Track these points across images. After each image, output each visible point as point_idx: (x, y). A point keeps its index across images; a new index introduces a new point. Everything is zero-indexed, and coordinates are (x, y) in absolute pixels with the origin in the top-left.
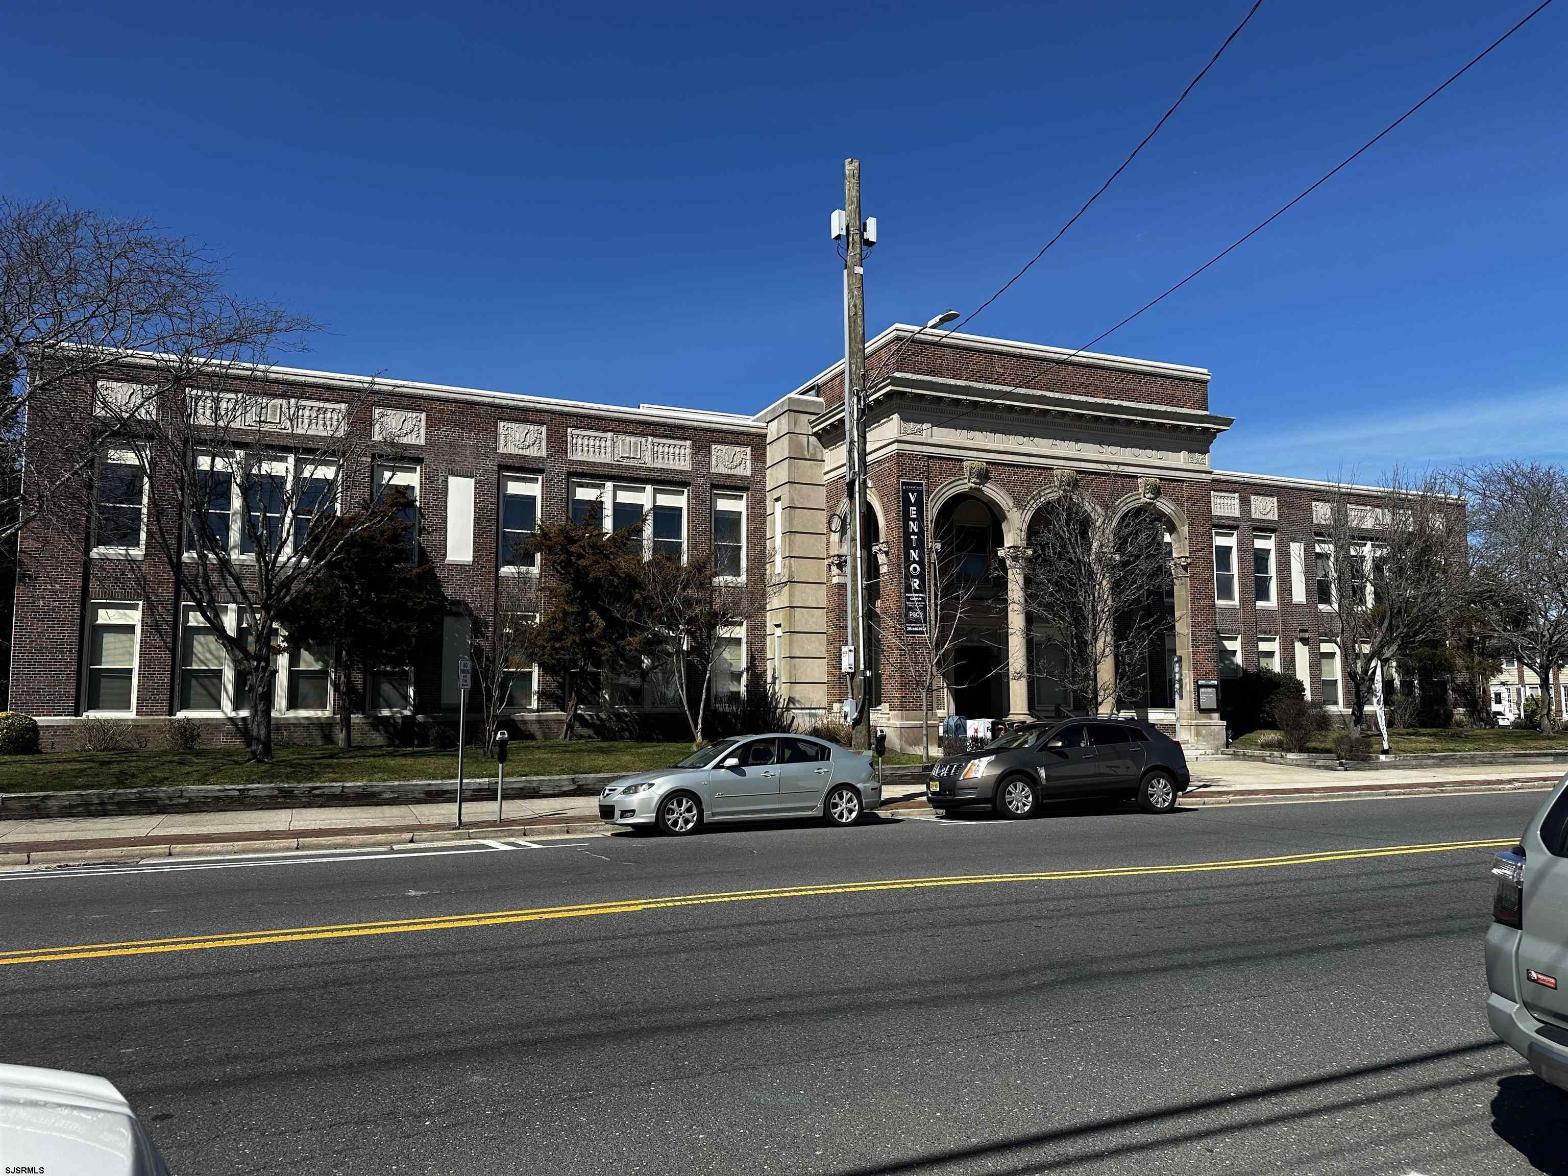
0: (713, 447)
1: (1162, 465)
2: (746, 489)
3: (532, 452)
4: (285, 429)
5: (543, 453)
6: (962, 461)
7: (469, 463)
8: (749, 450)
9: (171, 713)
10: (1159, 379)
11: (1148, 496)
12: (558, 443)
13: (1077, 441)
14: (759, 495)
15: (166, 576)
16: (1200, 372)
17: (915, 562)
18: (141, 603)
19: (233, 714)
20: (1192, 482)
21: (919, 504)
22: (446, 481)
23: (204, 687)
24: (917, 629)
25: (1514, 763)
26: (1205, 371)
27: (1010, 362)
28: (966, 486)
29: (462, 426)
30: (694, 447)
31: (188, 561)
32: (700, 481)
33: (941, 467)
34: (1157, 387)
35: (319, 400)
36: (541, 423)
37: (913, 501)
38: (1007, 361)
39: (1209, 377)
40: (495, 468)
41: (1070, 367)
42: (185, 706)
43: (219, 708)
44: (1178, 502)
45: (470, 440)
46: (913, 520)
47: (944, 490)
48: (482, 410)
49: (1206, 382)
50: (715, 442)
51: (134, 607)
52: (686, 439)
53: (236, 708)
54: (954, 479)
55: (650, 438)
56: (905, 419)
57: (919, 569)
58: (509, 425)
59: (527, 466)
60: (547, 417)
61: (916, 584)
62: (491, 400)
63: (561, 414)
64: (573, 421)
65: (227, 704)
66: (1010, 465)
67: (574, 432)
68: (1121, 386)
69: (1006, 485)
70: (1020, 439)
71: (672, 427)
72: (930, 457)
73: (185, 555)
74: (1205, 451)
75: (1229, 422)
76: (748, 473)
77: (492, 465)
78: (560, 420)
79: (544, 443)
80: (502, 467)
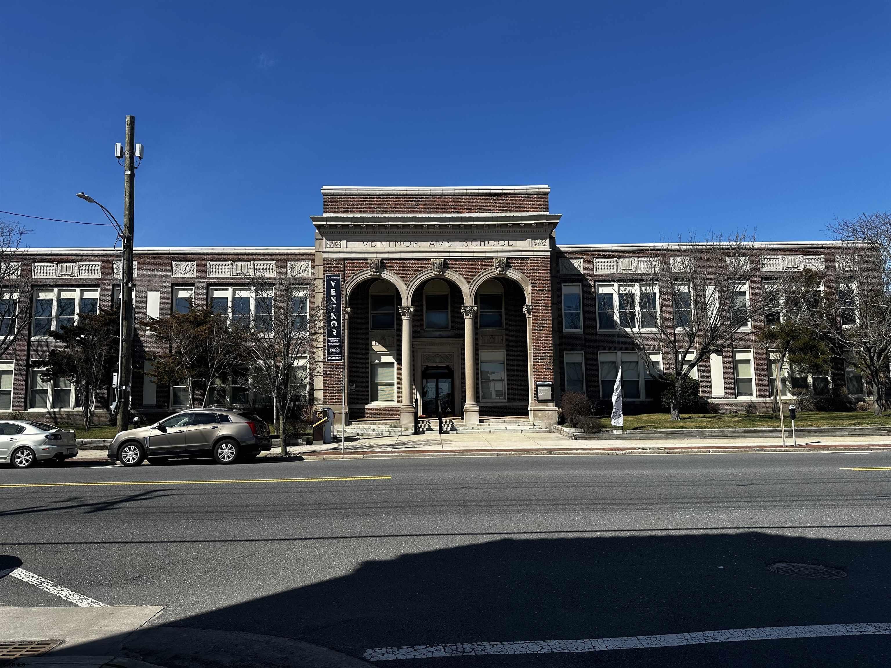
0: (289, 263)
1: (511, 249)
2: (308, 284)
3: (189, 276)
4: (74, 276)
5: (195, 276)
6: (367, 260)
7: (157, 285)
9: (25, 409)
10: (509, 196)
11: (498, 269)
12: (202, 269)
13: (448, 241)
15: (23, 348)
16: (544, 188)
17: (334, 320)
18: (14, 361)
19: (52, 410)
20: (534, 258)
21: (338, 287)
22: (146, 294)
23: (42, 398)
24: (334, 358)
26: (547, 186)
28: (369, 274)
29: (155, 266)
30: (278, 264)
31: (33, 341)
32: (280, 282)
33: (353, 264)
34: (509, 200)
35: (89, 261)
36: (193, 260)
37: (333, 285)
38: (398, 200)
39: (549, 190)
40: (170, 285)
41: (443, 197)
42: (32, 406)
43: (46, 407)
44: (524, 272)
45: (158, 272)
46: (333, 296)
47: (354, 278)
48: (164, 257)
49: (547, 194)
50: (290, 260)
51: (12, 362)
52: (273, 260)
53: (53, 407)
54: (361, 270)
55: (252, 262)
56: (330, 239)
57: (336, 324)
58: (178, 263)
59: (186, 283)
60: (196, 257)
61: (334, 333)
62: (168, 252)
63: (204, 254)
64: (210, 257)
65: (49, 405)
66: (400, 260)
67: (211, 263)
68: (480, 204)
69: (398, 272)
70: (408, 243)
71: (264, 254)
72: (345, 260)
73: (33, 338)
76: (309, 275)
77: (169, 284)
78: (203, 257)
79: (195, 270)
80: (173, 285)
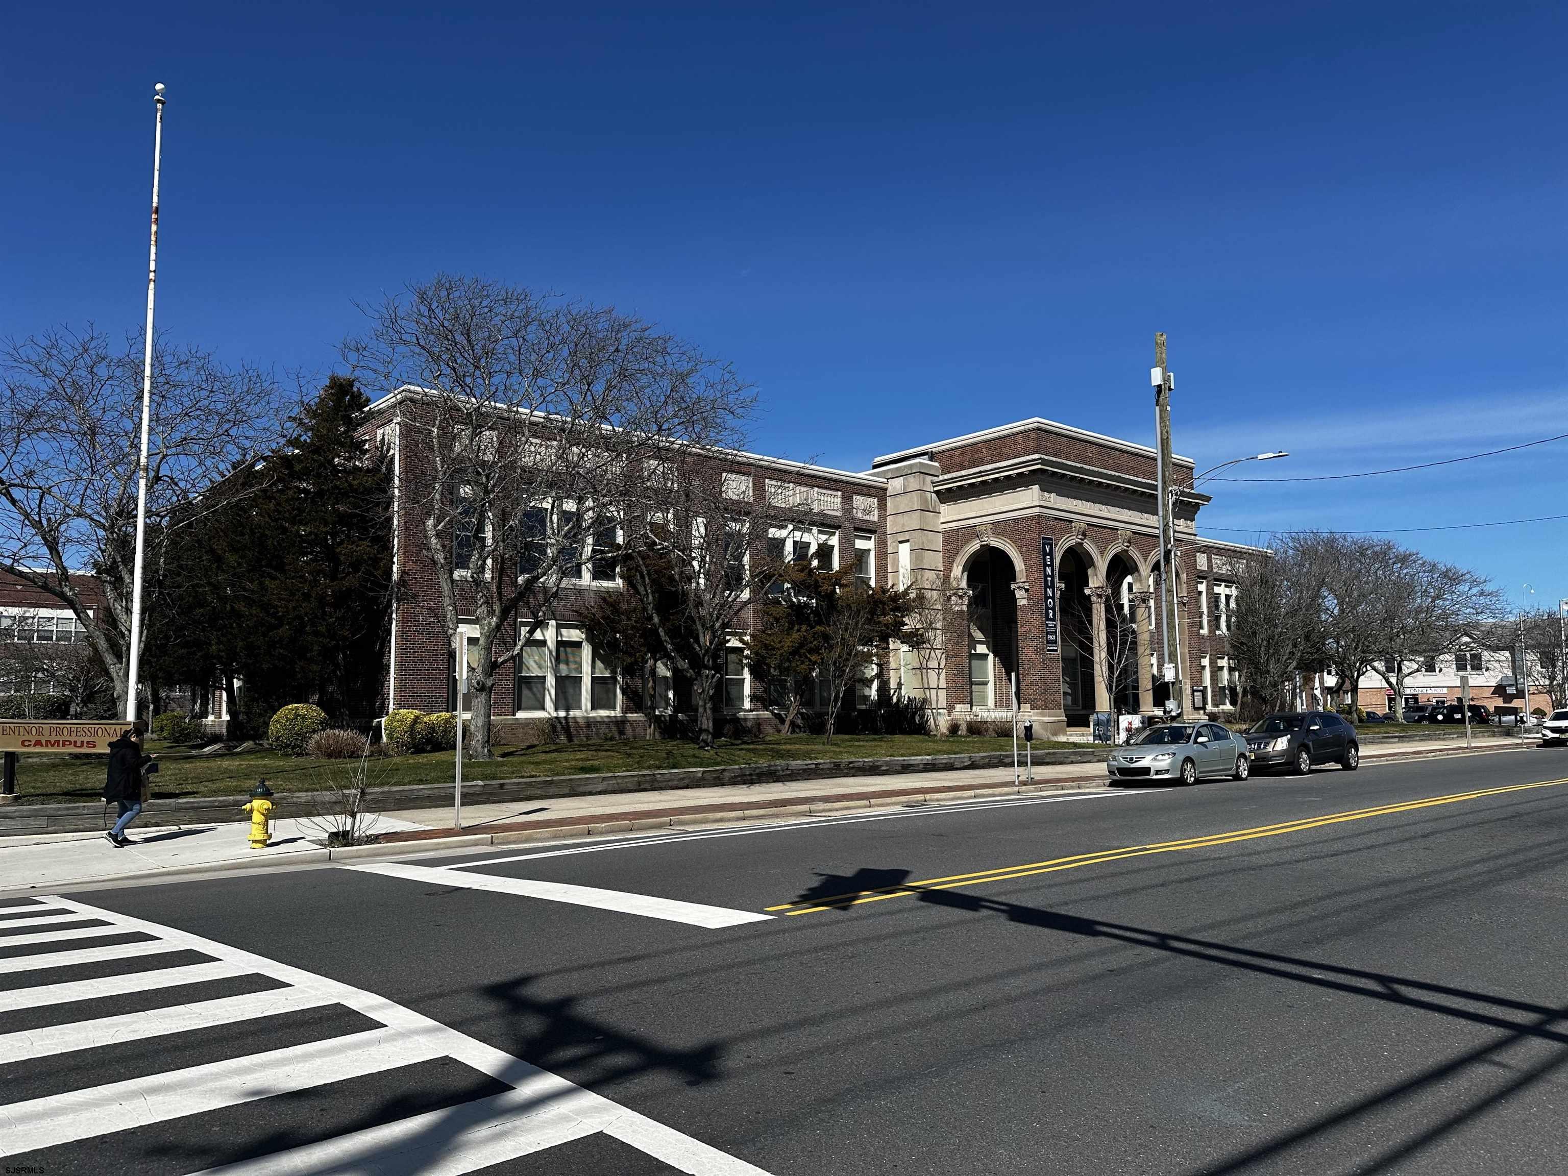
0: (854, 497)
2: (874, 532)
3: (743, 498)
5: (751, 499)
6: (1072, 522)
7: (705, 505)
8: (876, 500)
9: (514, 713)
12: (759, 491)
13: (1130, 509)
14: (883, 537)
17: (1050, 598)
19: (554, 714)
20: (1187, 542)
21: (1051, 554)
22: (690, 519)
23: (532, 691)
25: (1382, 743)
27: (1094, 449)
28: (1075, 541)
29: (701, 475)
30: (843, 497)
32: (847, 524)
33: (1061, 526)
36: (747, 474)
37: (1048, 551)
39: (1192, 465)
40: (721, 511)
43: (546, 709)
46: (1049, 566)
47: (1063, 544)
48: (711, 462)
49: (1192, 468)
50: (855, 493)
52: (838, 490)
53: (557, 709)
54: (1068, 535)
55: (816, 489)
56: (1042, 490)
57: (1052, 603)
58: (729, 475)
59: (740, 509)
60: (752, 470)
62: (718, 455)
63: (761, 467)
64: (769, 473)
65: (549, 704)
66: (1097, 526)
67: (770, 482)
69: (1095, 541)
70: (1101, 507)
71: (829, 480)
72: (1056, 519)
74: (1192, 520)
75: (1208, 499)
76: (876, 519)
77: (719, 508)
78: (761, 472)
79: (751, 491)
80: (725, 510)
